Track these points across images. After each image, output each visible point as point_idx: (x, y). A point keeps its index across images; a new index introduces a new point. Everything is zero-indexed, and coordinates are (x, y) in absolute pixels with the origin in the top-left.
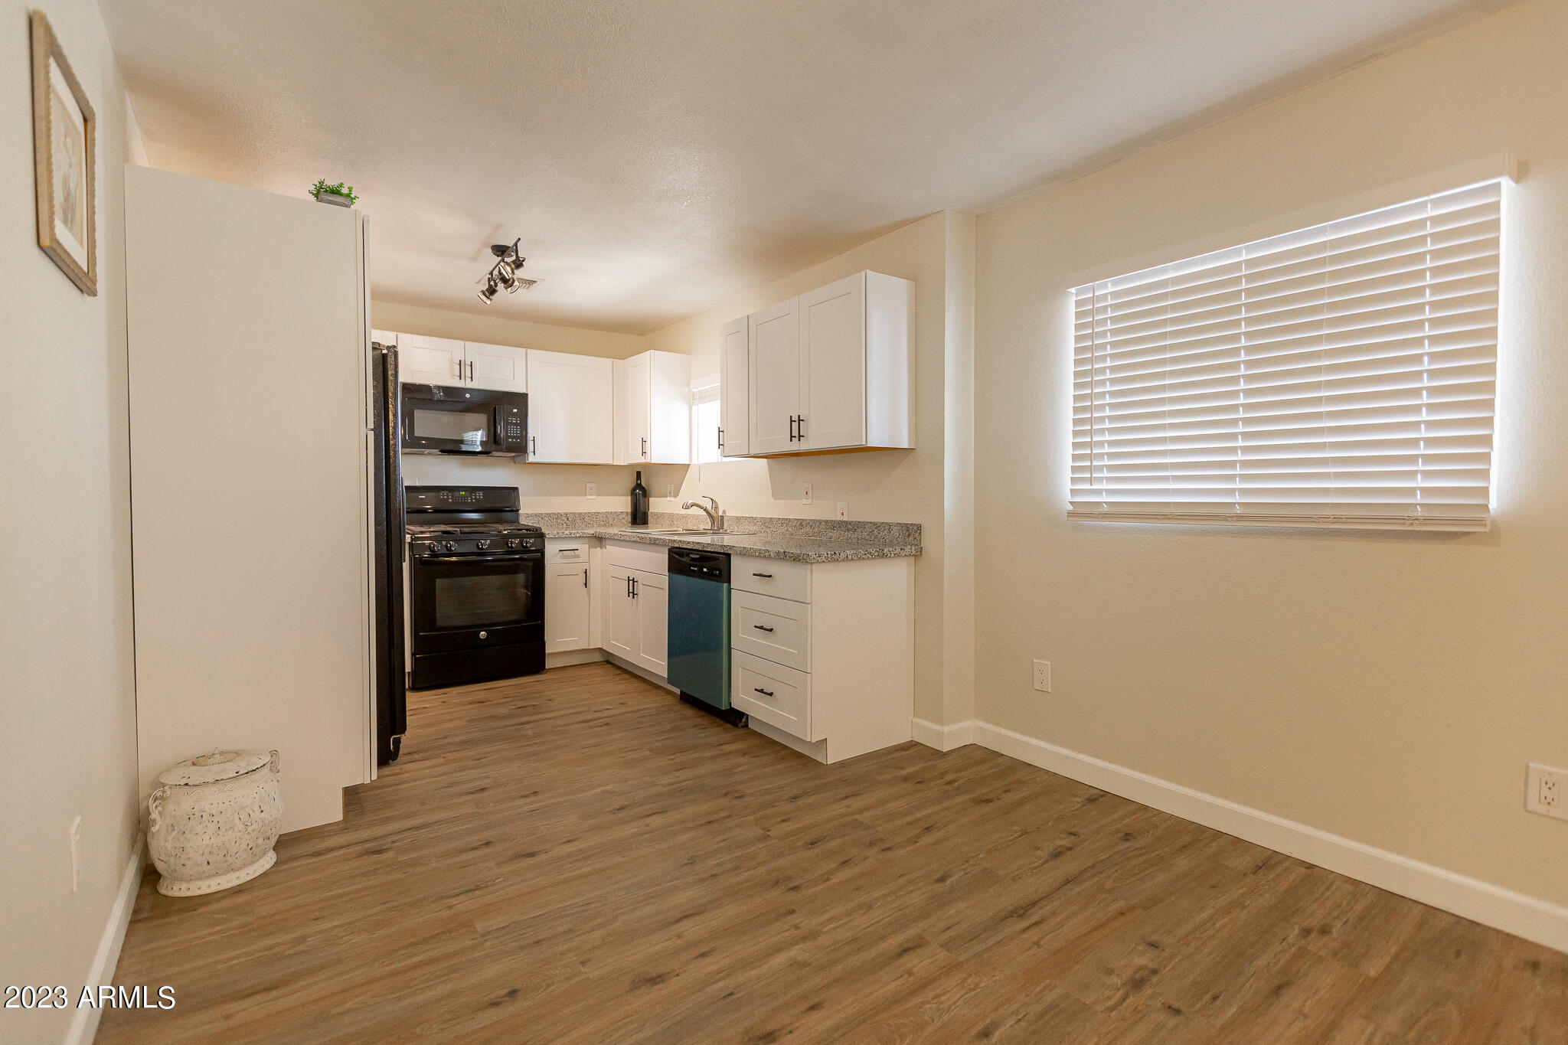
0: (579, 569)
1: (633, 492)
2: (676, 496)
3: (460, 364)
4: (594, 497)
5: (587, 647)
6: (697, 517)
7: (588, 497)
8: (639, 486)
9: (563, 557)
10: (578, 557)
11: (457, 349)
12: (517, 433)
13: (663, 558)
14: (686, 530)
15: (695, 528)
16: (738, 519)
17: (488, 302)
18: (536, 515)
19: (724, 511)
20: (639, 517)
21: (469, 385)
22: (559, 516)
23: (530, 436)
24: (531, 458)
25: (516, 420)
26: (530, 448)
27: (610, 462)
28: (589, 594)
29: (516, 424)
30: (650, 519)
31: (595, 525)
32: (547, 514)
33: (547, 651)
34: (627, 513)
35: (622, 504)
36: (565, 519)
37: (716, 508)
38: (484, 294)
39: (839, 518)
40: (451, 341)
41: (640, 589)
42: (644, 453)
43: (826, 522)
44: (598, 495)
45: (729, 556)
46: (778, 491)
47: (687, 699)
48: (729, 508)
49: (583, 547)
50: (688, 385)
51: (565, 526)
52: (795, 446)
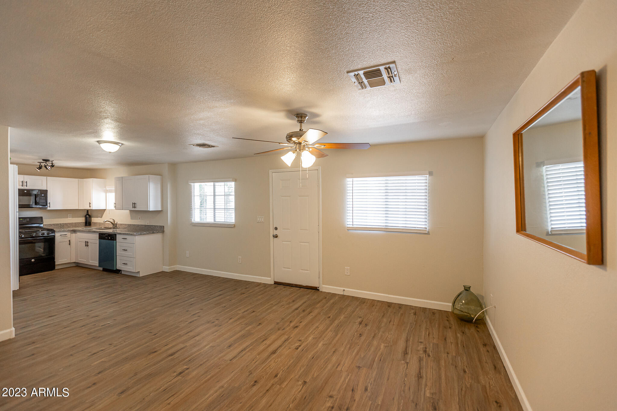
0: (67, 240)
1: (86, 216)
2: (101, 217)
3: (22, 182)
4: (71, 218)
5: (70, 262)
6: (109, 224)
7: (68, 218)
8: (88, 214)
9: (61, 237)
10: (67, 236)
11: (21, 178)
12: (44, 202)
13: (97, 236)
14: (105, 228)
15: (108, 227)
16: (121, 224)
17: (39, 171)
18: (49, 225)
19: (117, 222)
20: (88, 223)
21: (26, 188)
22: (57, 225)
23: (48, 202)
24: (49, 209)
26: (48, 205)
27: (77, 208)
28: (71, 247)
29: (43, 199)
30: (92, 224)
31: (71, 227)
32: (53, 224)
33: (56, 264)
34: (83, 223)
35: (82, 220)
37: (114, 222)
39: (147, 224)
41: (89, 244)
42: (90, 206)
43: (144, 225)
45: (116, 235)
46: (132, 218)
48: (118, 221)
49: (69, 234)
50: (105, 188)
51: (60, 227)
52: (134, 209)
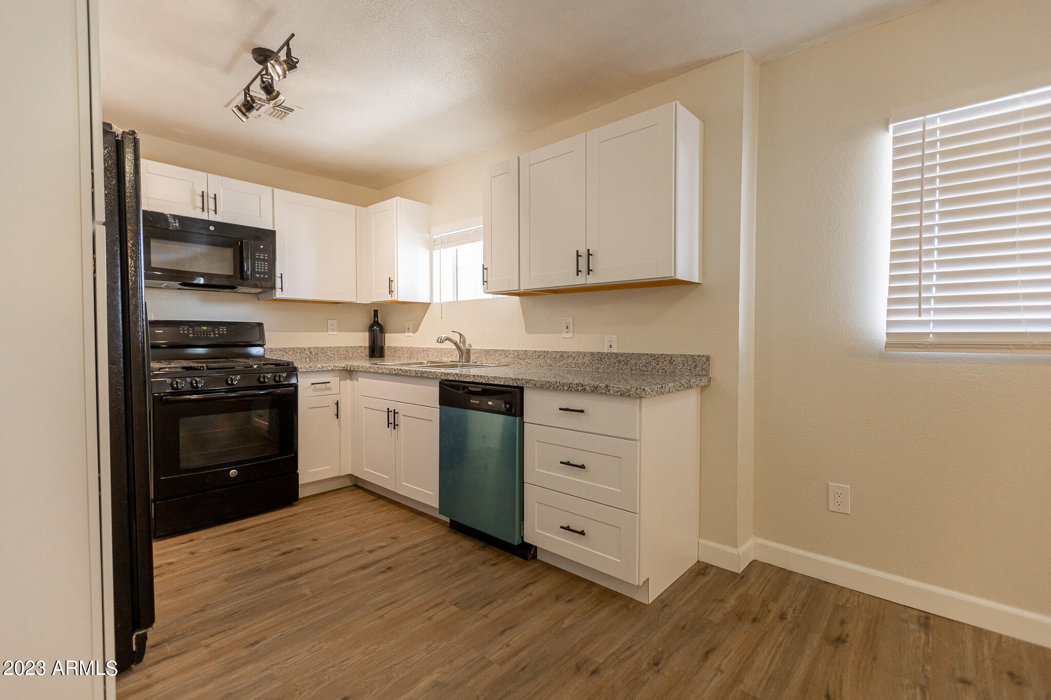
0: (331, 401)
1: (371, 329)
2: (415, 330)
3: (203, 196)
4: (336, 333)
5: (338, 475)
7: (329, 333)
8: (376, 323)
9: (314, 391)
10: (330, 389)
11: (200, 180)
12: (264, 269)
13: (433, 391)
14: (431, 362)
16: (487, 352)
17: (241, 126)
18: (280, 350)
19: (470, 345)
20: (376, 350)
21: (213, 217)
22: (302, 350)
23: (278, 274)
24: (279, 294)
25: (264, 256)
26: (278, 285)
27: (353, 300)
28: (340, 425)
29: (264, 260)
30: (387, 352)
31: (336, 358)
32: (291, 348)
33: (300, 483)
34: (365, 348)
35: (361, 339)
36: (309, 353)
37: (464, 342)
38: (240, 109)
39: (606, 350)
40: (191, 171)
41: (401, 420)
42: (391, 292)
43: (592, 354)
44: (338, 331)
45: (521, 389)
46: (531, 326)
47: (457, 527)
48: (476, 343)
49: (334, 380)
50: (429, 232)
51: (308, 360)
52: (581, 280)
